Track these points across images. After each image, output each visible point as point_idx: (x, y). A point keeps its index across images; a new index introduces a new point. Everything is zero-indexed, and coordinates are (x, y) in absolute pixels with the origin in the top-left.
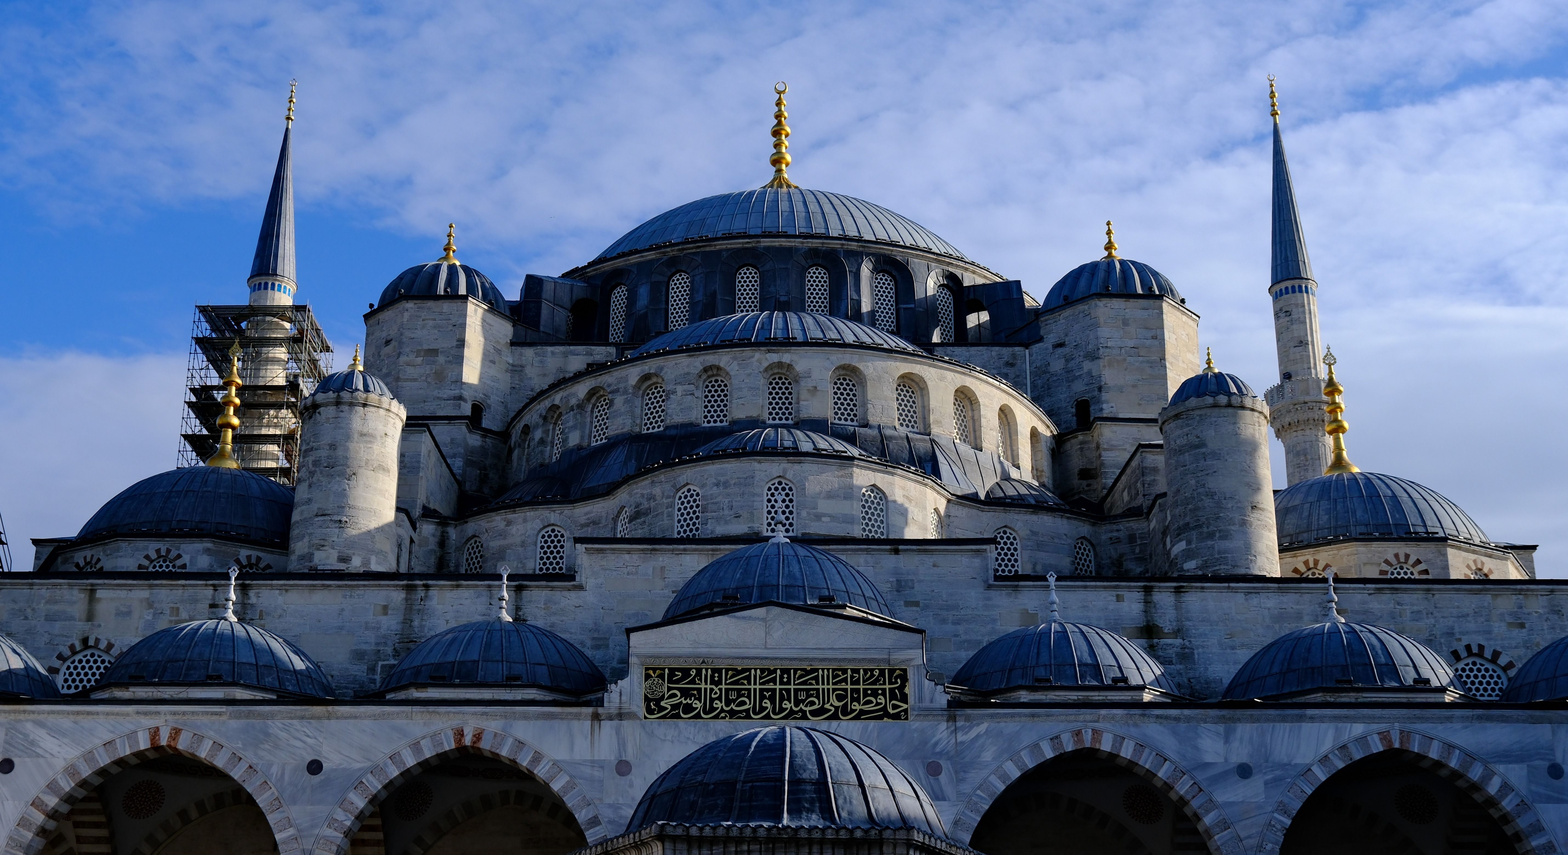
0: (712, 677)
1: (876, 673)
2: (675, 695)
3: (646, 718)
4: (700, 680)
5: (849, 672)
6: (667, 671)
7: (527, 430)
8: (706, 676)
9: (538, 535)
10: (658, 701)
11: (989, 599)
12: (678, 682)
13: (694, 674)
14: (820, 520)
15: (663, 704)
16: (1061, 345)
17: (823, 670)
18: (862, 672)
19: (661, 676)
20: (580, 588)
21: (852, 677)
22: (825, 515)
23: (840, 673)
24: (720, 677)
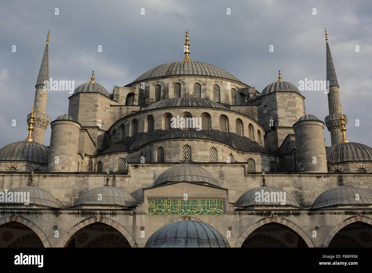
0: (167, 202)
1: (214, 201)
2: (157, 208)
3: (148, 214)
4: (164, 203)
7: (114, 131)
9: (117, 161)
11: (246, 179)
12: (158, 204)
14: (198, 157)
15: (153, 210)
17: (199, 200)
18: (210, 201)
19: (153, 202)
20: (130, 176)
21: (207, 202)
23: (203, 201)
24: (170, 202)
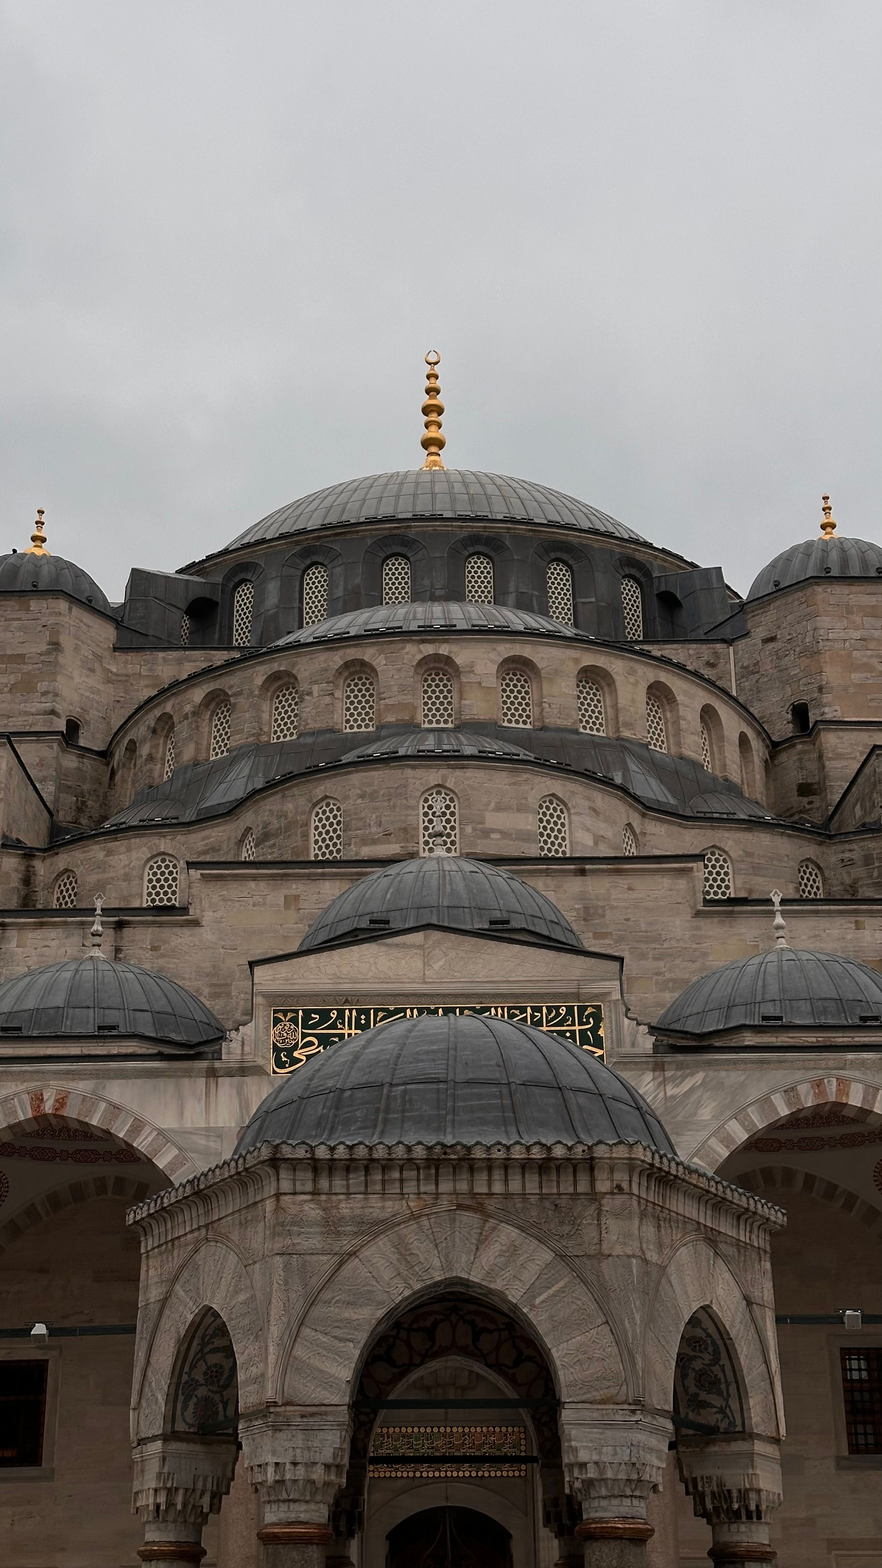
0: (358, 1019)
1: (563, 1011)
2: (312, 1044)
3: (274, 1072)
4: (343, 1023)
5: (529, 1010)
6: (301, 1013)
7: (132, 747)
8: (350, 1019)
9: (145, 865)
10: (290, 1052)
11: (697, 928)
12: (314, 1026)
13: (334, 1016)
14: (489, 837)
15: (296, 1054)
16: (772, 639)
17: (496, 1008)
18: (545, 1010)
19: (294, 1020)
20: (196, 923)
21: (533, 1016)
22: (494, 831)
23: (517, 1012)
24: (368, 1019)
